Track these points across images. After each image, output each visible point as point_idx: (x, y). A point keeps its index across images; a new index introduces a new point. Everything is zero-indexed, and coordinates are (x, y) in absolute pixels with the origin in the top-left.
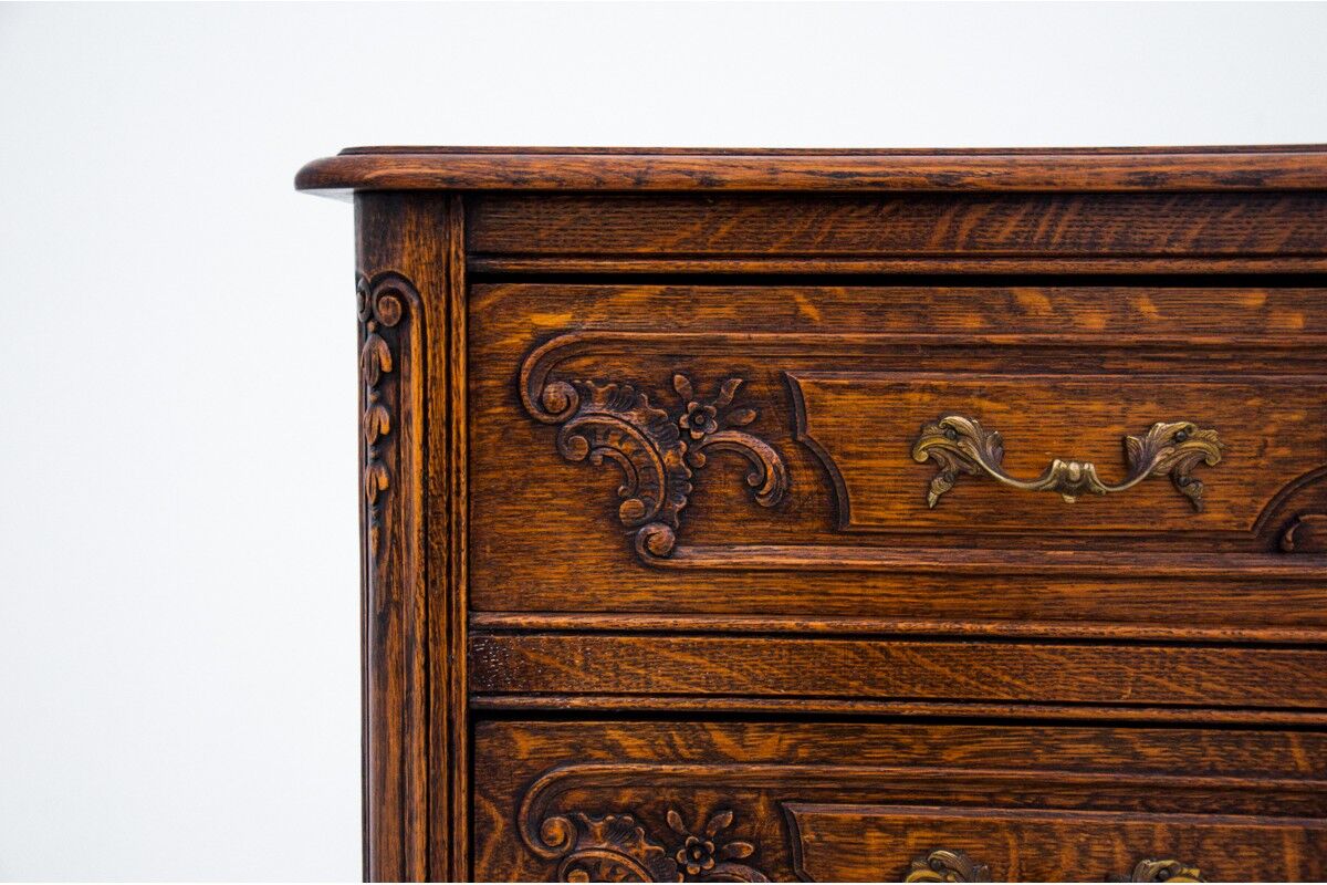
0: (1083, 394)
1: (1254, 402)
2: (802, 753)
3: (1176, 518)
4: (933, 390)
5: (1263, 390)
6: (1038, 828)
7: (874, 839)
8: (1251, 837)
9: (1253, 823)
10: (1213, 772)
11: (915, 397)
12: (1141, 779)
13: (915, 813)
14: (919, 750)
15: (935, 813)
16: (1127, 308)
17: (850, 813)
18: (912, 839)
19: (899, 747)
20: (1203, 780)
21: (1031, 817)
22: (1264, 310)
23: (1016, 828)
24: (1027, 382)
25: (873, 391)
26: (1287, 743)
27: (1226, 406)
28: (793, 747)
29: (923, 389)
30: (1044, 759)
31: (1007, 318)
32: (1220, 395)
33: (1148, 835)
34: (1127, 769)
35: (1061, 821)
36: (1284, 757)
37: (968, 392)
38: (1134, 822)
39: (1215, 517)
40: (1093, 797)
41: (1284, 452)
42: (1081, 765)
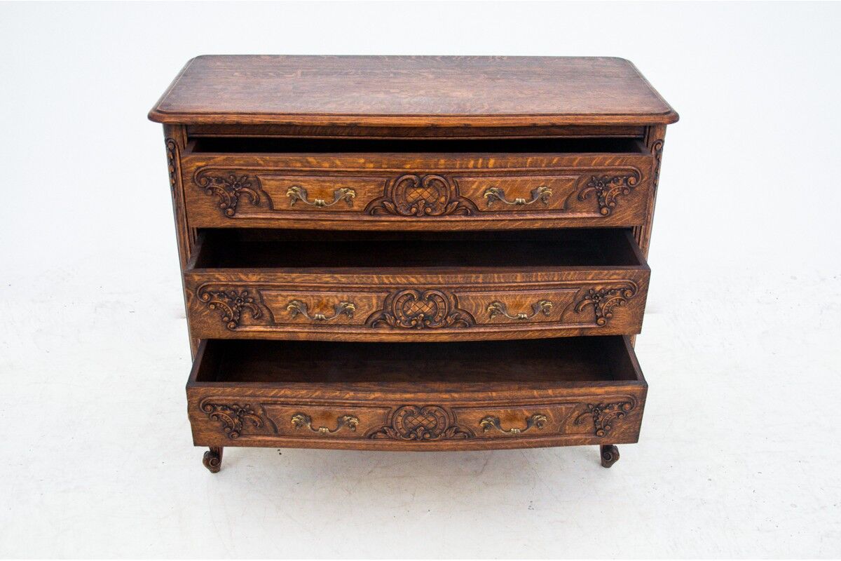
0: (324, 181)
1: (363, 184)
2: (262, 280)
3: (347, 208)
4: (290, 180)
5: (364, 181)
6: (317, 296)
7: (280, 298)
8: (366, 297)
9: (366, 294)
10: (357, 284)
11: (286, 182)
12: (340, 286)
13: (289, 293)
14: (289, 279)
15: (294, 293)
16: (333, 163)
17: (274, 293)
18: (289, 298)
19: (285, 279)
20: (355, 286)
21: (316, 294)
22: (364, 163)
23: (312, 296)
24: (312, 178)
25: (276, 180)
26: (373, 277)
27: (357, 185)
28: (260, 279)
29: (288, 180)
30: (318, 281)
31: (306, 164)
32: (356, 182)
33: (342, 297)
34: (337, 283)
35: (323, 294)
36: (372, 280)
37: (298, 181)
38: (340, 295)
39: (356, 208)
40: (330, 289)
41: (370, 194)
42: (327, 283)
